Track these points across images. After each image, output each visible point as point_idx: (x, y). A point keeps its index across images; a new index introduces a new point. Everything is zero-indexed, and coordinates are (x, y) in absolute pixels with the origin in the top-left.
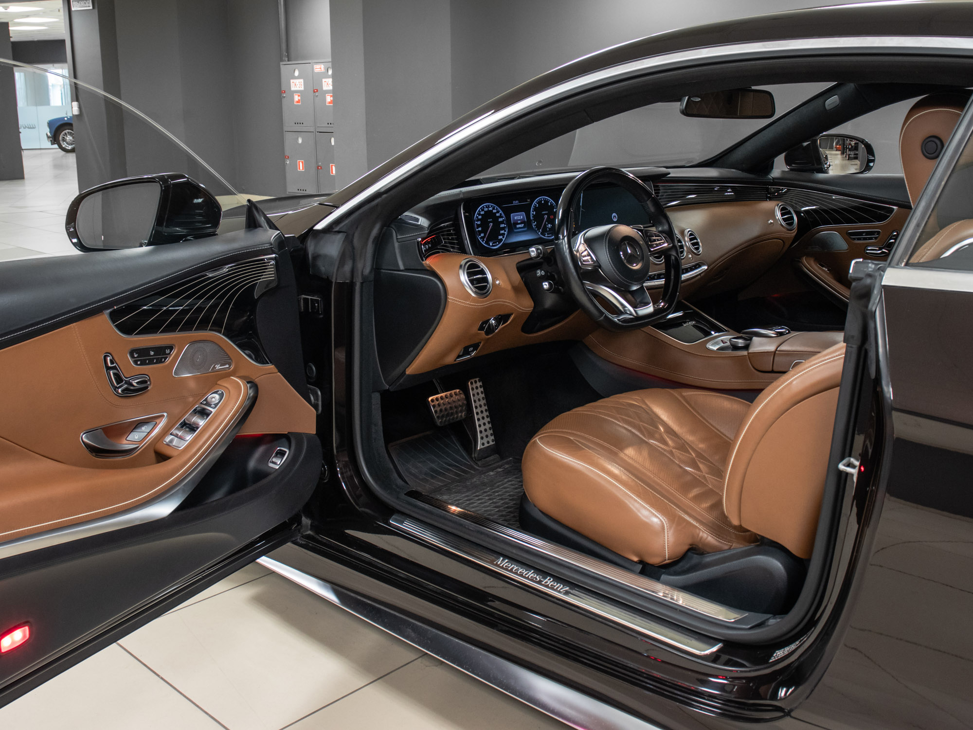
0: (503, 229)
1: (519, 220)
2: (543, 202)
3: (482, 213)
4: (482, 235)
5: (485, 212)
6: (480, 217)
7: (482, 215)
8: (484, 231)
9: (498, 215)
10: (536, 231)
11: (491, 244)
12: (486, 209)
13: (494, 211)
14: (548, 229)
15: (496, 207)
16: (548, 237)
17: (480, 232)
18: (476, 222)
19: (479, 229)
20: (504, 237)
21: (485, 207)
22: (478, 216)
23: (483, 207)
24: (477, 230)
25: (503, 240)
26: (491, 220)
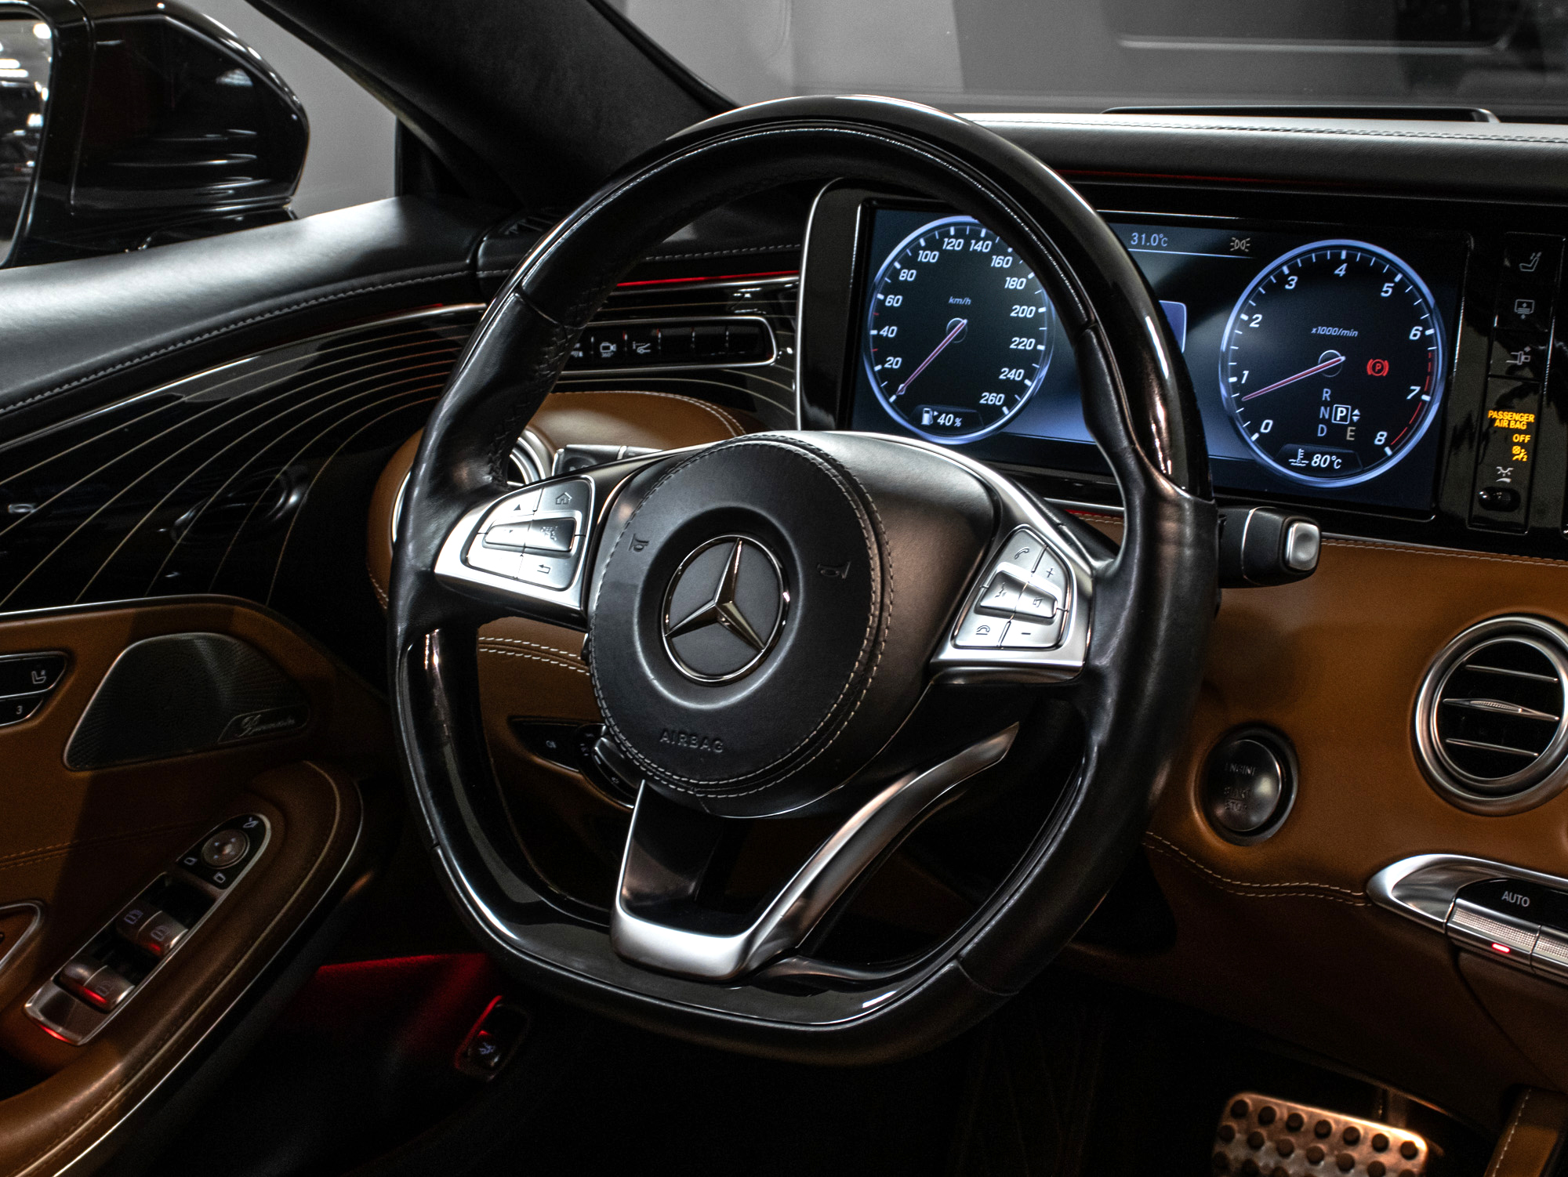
0: (1026, 360)
2: (1341, 271)
3: (929, 257)
4: (894, 362)
5: (943, 253)
6: (907, 275)
7: (923, 268)
8: (911, 346)
9: (1010, 282)
10: (1232, 421)
11: (926, 419)
12: (954, 245)
13: (997, 261)
14: (1322, 431)
16: (1309, 470)
17: (885, 348)
18: (880, 297)
19: (884, 332)
20: (1016, 402)
21: (952, 232)
22: (897, 265)
23: (944, 231)
24: (874, 332)
25: (1002, 415)
26: (968, 301)
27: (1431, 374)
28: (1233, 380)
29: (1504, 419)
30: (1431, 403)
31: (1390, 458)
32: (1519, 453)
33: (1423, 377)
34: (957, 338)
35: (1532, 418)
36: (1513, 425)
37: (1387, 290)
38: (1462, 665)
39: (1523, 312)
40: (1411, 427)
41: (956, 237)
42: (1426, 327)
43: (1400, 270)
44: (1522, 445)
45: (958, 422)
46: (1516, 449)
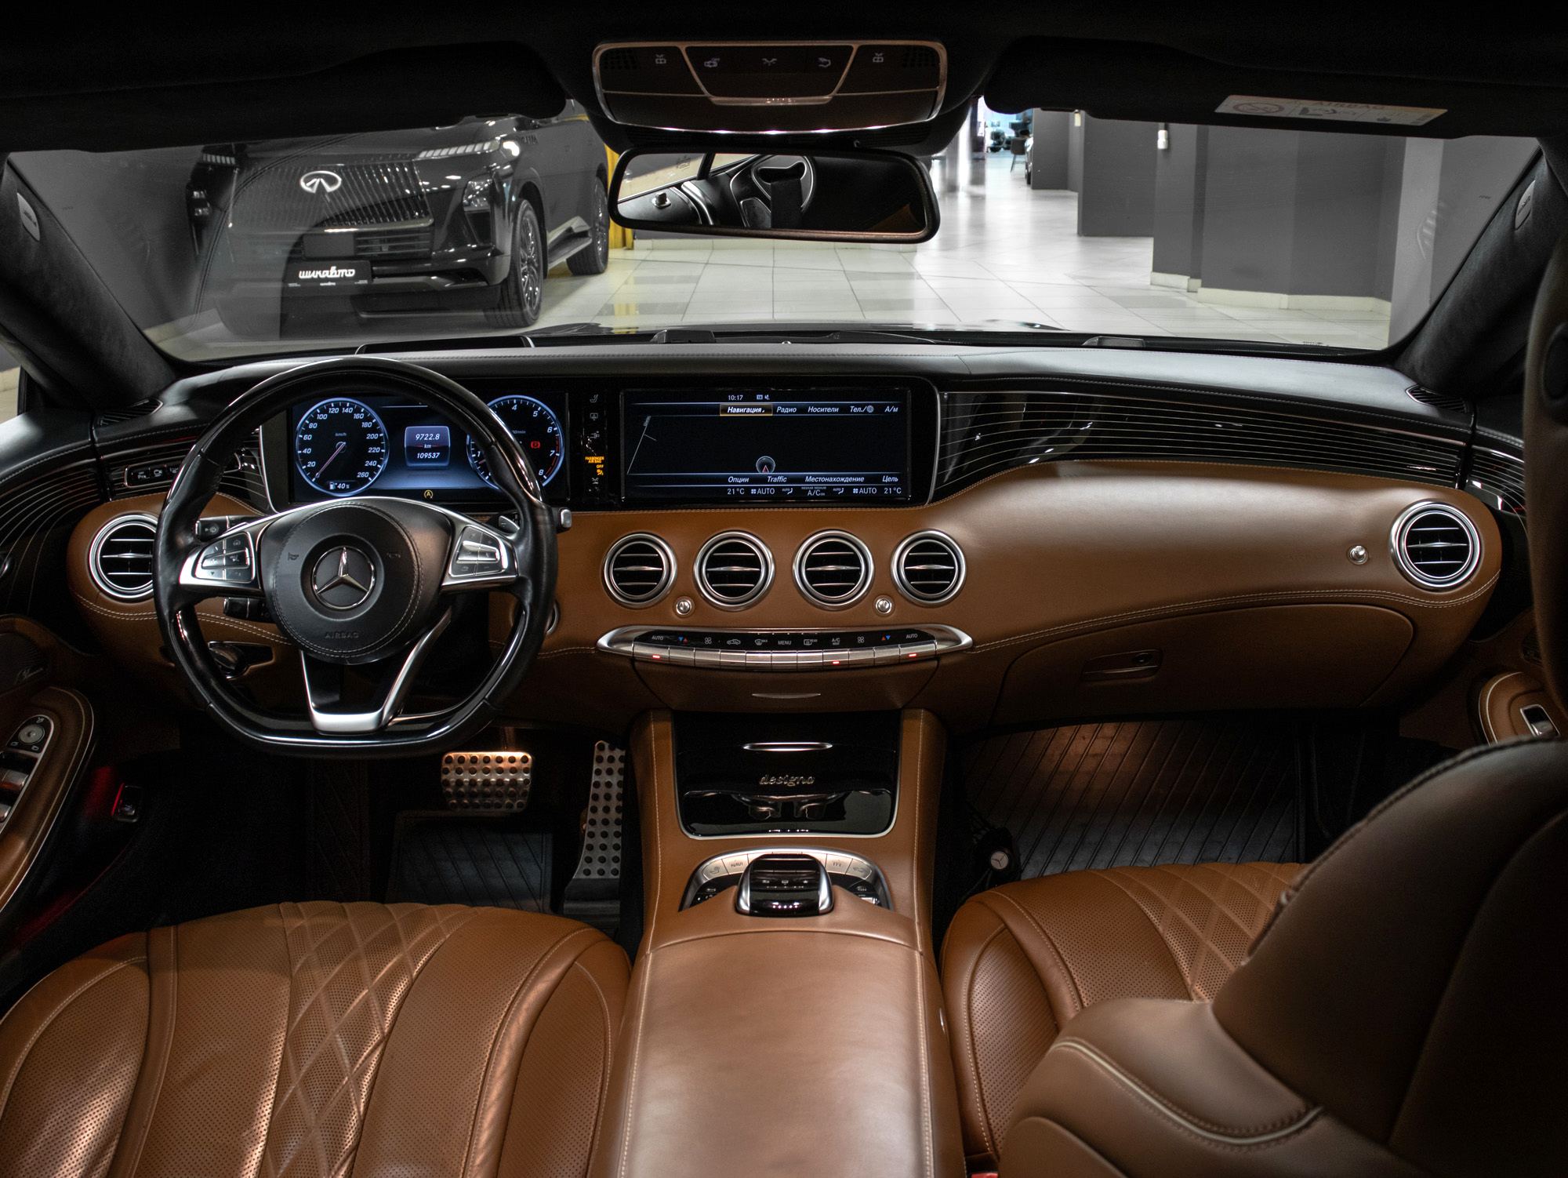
0: (377, 457)
1: (428, 442)
2: (515, 408)
3: (324, 417)
4: (312, 464)
5: (329, 415)
6: (313, 426)
7: (319, 422)
8: (319, 456)
9: (365, 425)
10: (476, 472)
11: (332, 487)
12: (334, 411)
13: (357, 416)
15: (364, 407)
17: (306, 459)
18: (301, 436)
19: (305, 451)
20: (375, 475)
21: (333, 405)
22: (307, 422)
23: (329, 405)
24: (300, 452)
25: (369, 481)
26: (345, 434)
27: (558, 445)
28: (474, 455)
29: (592, 460)
30: (560, 457)
31: (546, 480)
32: (600, 472)
33: (555, 447)
34: (342, 450)
35: (603, 458)
36: (596, 462)
37: (535, 414)
38: (618, 555)
39: (594, 418)
40: (553, 467)
41: (335, 407)
42: (554, 426)
43: (540, 405)
44: (600, 469)
45: (348, 487)
46: (598, 471)
